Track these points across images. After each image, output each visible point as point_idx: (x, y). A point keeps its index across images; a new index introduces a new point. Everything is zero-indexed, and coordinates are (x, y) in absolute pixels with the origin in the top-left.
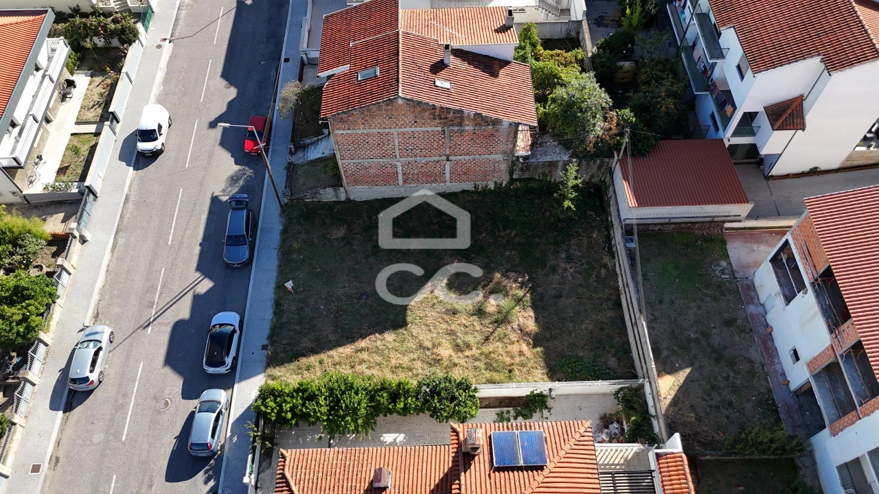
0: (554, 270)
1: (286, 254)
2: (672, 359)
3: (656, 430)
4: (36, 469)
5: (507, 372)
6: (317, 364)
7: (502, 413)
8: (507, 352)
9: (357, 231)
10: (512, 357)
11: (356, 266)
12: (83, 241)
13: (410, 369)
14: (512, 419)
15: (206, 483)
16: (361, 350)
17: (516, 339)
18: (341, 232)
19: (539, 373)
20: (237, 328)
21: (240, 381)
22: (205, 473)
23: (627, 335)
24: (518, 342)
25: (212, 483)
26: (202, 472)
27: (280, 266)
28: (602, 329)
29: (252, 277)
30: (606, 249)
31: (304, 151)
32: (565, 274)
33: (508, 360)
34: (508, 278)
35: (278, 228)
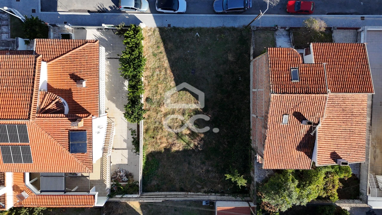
0: (203, 163)
1: (221, 31)
2: (147, 209)
3: (117, 196)
5: (153, 136)
6: (160, 51)
7: (135, 132)
8: (162, 137)
9: (231, 66)
10: (160, 139)
11: (210, 67)
13: (156, 93)
14: (133, 136)
15: (110, 7)
16: (166, 71)
17: (169, 141)
18: (230, 57)
21: (154, 16)
22: (113, 6)
23: (167, 191)
24: (168, 142)
25: (109, 9)
26: (114, 5)
27: (213, 29)
28: (171, 181)
29: (208, 15)
30: (211, 190)
31: (287, 35)
32: (200, 168)
33: (159, 137)
34: (200, 141)
35: (236, 25)
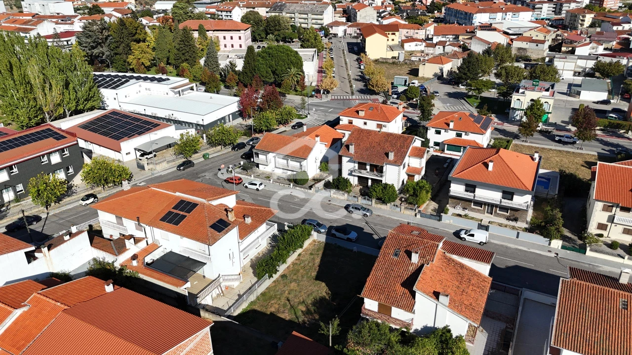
4: (330, 201)
8: (276, 303)
10: (272, 304)
12: (416, 216)
16: (314, 265)
19: (257, 307)
20: (345, 237)
24: (278, 309)
34: (312, 319)
